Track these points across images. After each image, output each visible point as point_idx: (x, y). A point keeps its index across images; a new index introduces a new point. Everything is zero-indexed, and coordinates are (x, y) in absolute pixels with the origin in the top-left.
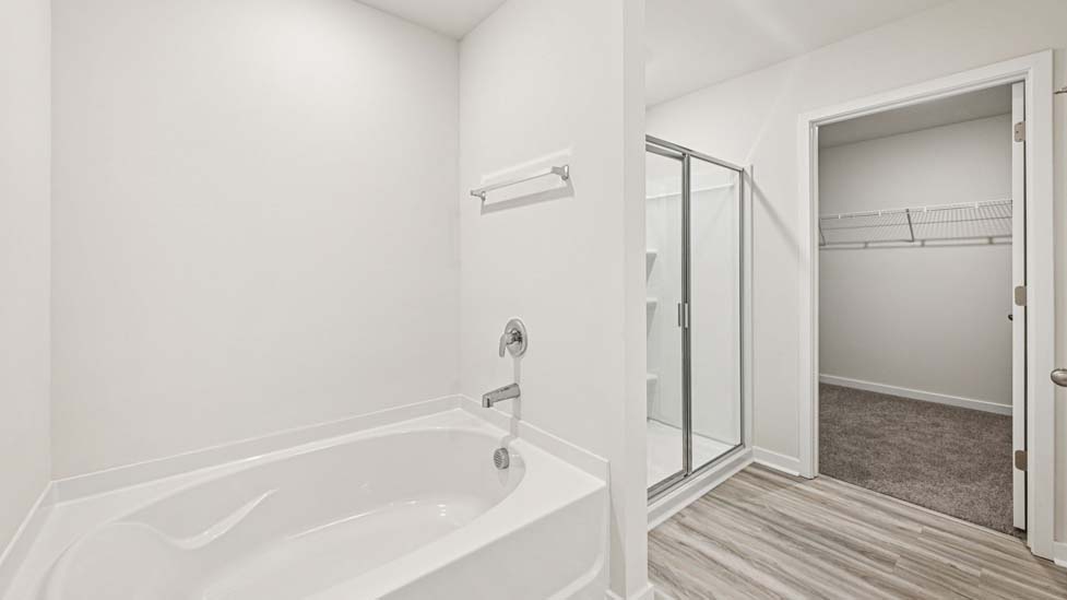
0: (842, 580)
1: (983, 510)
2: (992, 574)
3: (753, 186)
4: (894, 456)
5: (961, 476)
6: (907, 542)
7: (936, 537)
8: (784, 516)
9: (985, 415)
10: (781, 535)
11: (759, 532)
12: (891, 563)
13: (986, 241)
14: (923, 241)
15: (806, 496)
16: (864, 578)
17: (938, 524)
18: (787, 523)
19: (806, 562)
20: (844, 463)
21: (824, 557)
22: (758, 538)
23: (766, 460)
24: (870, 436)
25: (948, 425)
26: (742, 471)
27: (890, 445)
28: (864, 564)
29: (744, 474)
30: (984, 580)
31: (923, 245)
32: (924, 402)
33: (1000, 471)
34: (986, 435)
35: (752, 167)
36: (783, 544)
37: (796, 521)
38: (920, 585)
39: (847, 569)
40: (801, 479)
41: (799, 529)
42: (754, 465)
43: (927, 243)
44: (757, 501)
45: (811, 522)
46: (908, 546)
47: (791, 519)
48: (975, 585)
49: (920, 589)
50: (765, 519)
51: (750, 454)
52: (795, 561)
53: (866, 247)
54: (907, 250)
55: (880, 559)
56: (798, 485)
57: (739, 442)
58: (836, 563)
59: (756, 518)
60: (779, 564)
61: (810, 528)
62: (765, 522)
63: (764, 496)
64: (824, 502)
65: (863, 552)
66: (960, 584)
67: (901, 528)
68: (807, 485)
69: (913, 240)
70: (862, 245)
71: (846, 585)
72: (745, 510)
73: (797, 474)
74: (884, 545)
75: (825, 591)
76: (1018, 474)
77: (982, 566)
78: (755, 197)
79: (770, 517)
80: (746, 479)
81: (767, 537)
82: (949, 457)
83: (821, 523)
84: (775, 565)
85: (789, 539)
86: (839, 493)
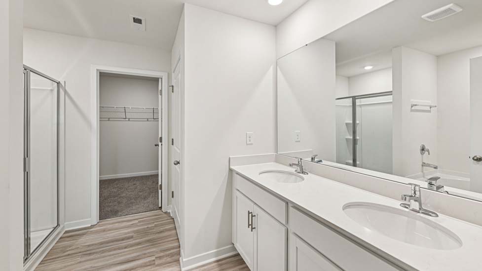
0: (118, 254)
1: (151, 206)
2: (157, 223)
3: (66, 92)
4: (125, 201)
5: (145, 199)
6: (135, 228)
7: (142, 221)
8: (89, 246)
9: (146, 176)
10: (90, 254)
11: (79, 259)
12: (132, 237)
13: (146, 120)
14: (129, 119)
15: (97, 232)
16: (125, 248)
17: (142, 217)
18: (91, 248)
19: (103, 257)
20: (108, 211)
21: (110, 250)
22: (80, 262)
23: (72, 227)
24: (114, 197)
25: (138, 183)
26: (61, 238)
27: (122, 197)
28: (125, 243)
29: (62, 239)
30: (156, 226)
31: (129, 120)
32: (129, 178)
33: (153, 193)
34: (148, 183)
35: (65, 82)
36: (92, 257)
37: (95, 244)
38: (141, 238)
39: (119, 249)
40: (92, 226)
41: (97, 247)
42: (66, 232)
43: (130, 120)
44: (74, 247)
45: (101, 241)
46: (135, 229)
47: (93, 245)
48: (154, 229)
49: (142, 240)
50: (80, 252)
51: (63, 228)
52: (99, 260)
53: (109, 120)
54: (124, 122)
55: (128, 238)
56: (92, 230)
57: (56, 225)
58: (115, 250)
59: (74, 255)
60: (93, 265)
61: (102, 243)
62: (81, 254)
63: (77, 243)
64: (104, 231)
65: (123, 240)
66: (150, 231)
67: (132, 224)
68: (96, 227)
69: (126, 118)
70: (107, 119)
71: (120, 255)
72: (69, 255)
73: (90, 225)
74: (129, 233)
75: (114, 262)
76: (160, 191)
77: (154, 222)
78: (67, 97)
79: (83, 250)
80: (64, 241)
81: (83, 259)
82: (141, 194)
83: (105, 239)
84: (91, 267)
85: (94, 253)
86: (110, 224)
